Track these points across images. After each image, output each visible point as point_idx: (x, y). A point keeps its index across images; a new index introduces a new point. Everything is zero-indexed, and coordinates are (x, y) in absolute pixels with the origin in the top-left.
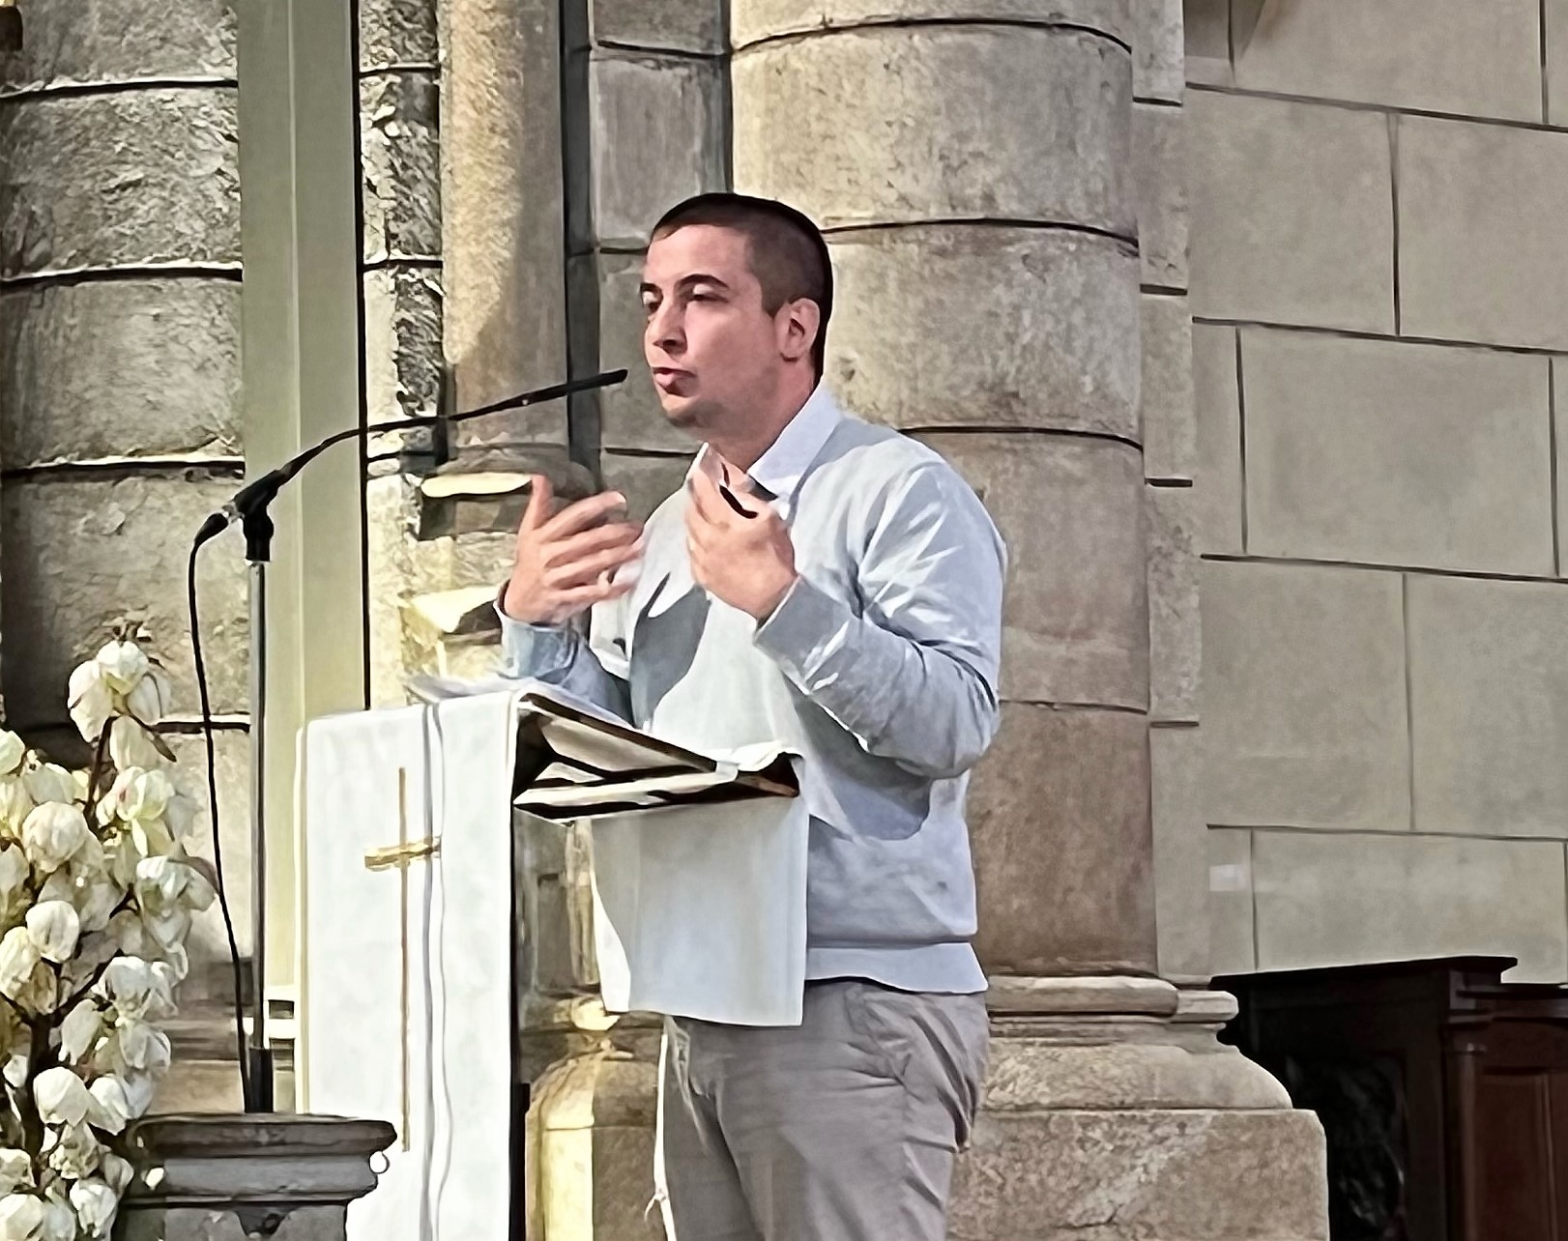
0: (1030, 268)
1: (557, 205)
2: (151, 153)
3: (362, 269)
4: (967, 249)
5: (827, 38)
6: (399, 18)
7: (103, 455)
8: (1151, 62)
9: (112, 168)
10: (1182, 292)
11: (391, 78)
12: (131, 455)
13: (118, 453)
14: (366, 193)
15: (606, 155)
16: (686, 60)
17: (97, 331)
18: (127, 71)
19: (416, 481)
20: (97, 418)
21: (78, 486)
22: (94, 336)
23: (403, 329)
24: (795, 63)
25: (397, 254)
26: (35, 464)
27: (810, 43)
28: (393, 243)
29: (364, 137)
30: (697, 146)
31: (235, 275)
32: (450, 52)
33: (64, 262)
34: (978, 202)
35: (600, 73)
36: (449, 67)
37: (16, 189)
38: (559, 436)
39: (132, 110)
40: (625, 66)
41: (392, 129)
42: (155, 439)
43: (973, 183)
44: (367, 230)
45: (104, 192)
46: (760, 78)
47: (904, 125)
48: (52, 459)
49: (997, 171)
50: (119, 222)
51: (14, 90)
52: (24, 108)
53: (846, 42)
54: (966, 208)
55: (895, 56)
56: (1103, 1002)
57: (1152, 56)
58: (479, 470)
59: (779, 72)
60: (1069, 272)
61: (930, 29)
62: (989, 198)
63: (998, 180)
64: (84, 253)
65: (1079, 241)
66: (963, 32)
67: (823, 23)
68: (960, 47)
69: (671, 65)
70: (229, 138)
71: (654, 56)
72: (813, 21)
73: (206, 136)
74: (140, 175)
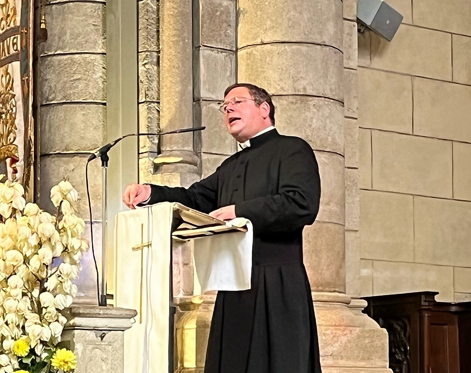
0: (315, 108)
1: (191, 88)
2: (82, 71)
3: (139, 103)
4: (299, 102)
5: (263, 46)
6: (149, 37)
7: (69, 150)
8: (349, 58)
9: (72, 75)
10: (356, 119)
11: (147, 53)
12: (76, 150)
13: (73, 150)
14: (140, 84)
15: (204, 75)
16: (226, 51)
17: (68, 118)
18: (77, 49)
19: (152, 159)
20: (67, 141)
21: (62, 159)
22: (67, 119)
23: (149, 119)
24: (254, 52)
25: (148, 99)
26: (51, 153)
27: (258, 47)
28: (147, 96)
29: (140, 69)
30: (228, 74)
31: (105, 104)
32: (163, 47)
33: (59, 99)
34: (302, 90)
35: (203, 53)
36: (163, 50)
37: (46, 80)
38: (191, 148)
39: (78, 60)
40: (210, 52)
41: (147, 66)
42: (83, 146)
43: (300, 85)
44: (140, 93)
45: (70, 81)
46: (245, 56)
47: (282, 69)
48: (55, 151)
49: (307, 82)
50: (74, 89)
51: (46, 54)
52: (49, 59)
53: (267, 47)
54: (298, 91)
55: (281, 51)
56: (330, 299)
57: (349, 57)
58: (169, 156)
59: (250, 54)
60: (326, 110)
61: (290, 44)
62: (305, 89)
63: (308, 84)
64: (65, 97)
65: (328, 102)
66: (299, 45)
67: (262, 42)
68: (298, 49)
69: (221, 52)
70: (104, 68)
71: (217, 49)
72: (259, 41)
73: (98, 67)
74: (80, 77)
